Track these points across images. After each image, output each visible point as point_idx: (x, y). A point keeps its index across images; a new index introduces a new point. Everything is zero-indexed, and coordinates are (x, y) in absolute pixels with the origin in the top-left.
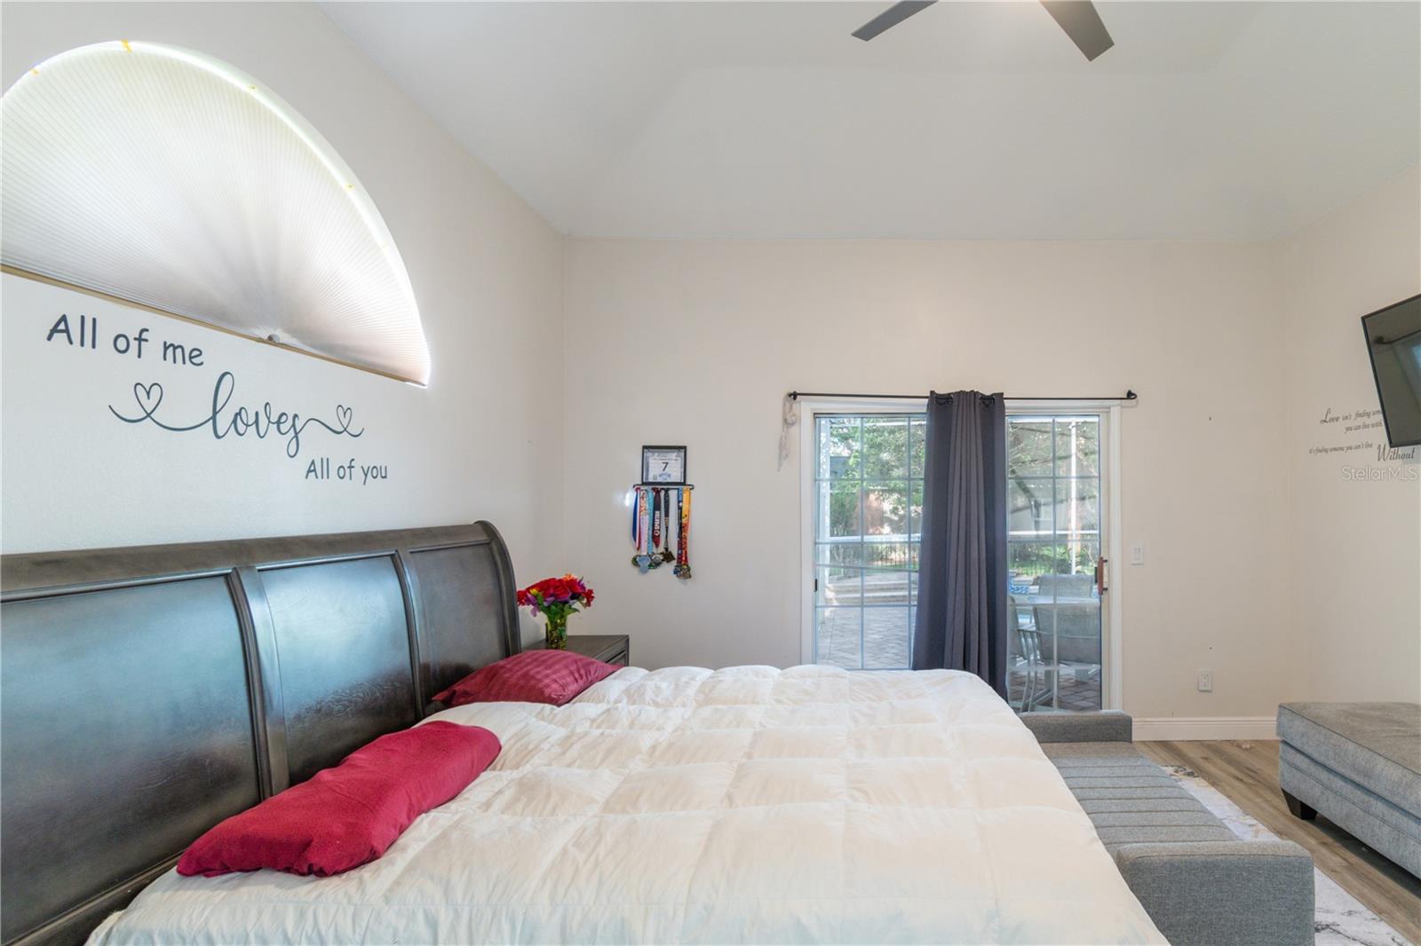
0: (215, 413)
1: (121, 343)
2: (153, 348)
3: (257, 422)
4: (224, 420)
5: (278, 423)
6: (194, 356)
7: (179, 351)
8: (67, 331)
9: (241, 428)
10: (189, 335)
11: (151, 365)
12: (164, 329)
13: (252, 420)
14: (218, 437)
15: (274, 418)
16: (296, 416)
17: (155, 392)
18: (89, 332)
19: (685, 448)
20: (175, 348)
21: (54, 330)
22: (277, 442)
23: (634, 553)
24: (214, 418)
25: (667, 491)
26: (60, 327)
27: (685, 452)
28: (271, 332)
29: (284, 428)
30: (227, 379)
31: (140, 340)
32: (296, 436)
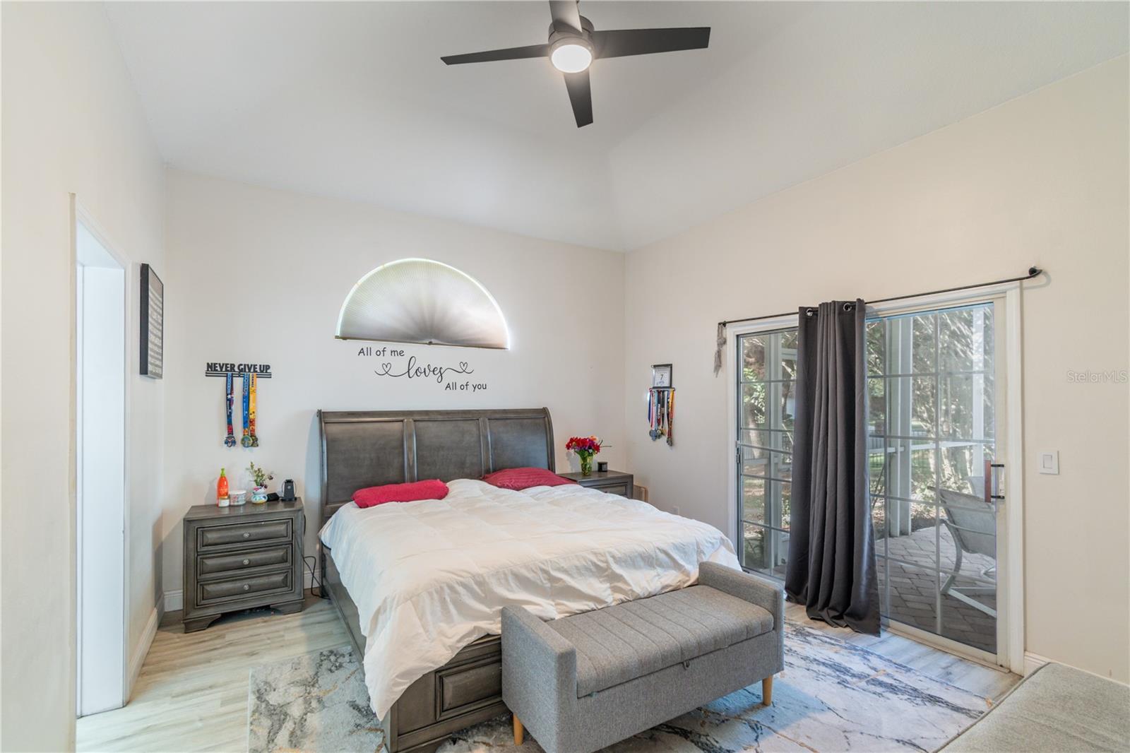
0: (409, 370)
1: (378, 353)
2: (388, 353)
3: (425, 371)
4: (412, 372)
5: (434, 371)
6: (401, 353)
7: (396, 353)
8: (363, 352)
9: (419, 374)
10: (398, 347)
11: (388, 358)
12: (391, 346)
13: (423, 370)
14: (410, 377)
15: (432, 369)
16: (441, 368)
17: (389, 366)
18: (369, 351)
19: (670, 366)
20: (394, 352)
21: (360, 352)
22: (433, 378)
23: (650, 429)
24: (408, 371)
25: (663, 392)
26: (362, 351)
27: (671, 368)
28: (430, 340)
29: (436, 373)
30: (413, 359)
31: (383, 351)
32: (441, 375)
